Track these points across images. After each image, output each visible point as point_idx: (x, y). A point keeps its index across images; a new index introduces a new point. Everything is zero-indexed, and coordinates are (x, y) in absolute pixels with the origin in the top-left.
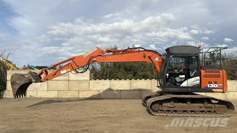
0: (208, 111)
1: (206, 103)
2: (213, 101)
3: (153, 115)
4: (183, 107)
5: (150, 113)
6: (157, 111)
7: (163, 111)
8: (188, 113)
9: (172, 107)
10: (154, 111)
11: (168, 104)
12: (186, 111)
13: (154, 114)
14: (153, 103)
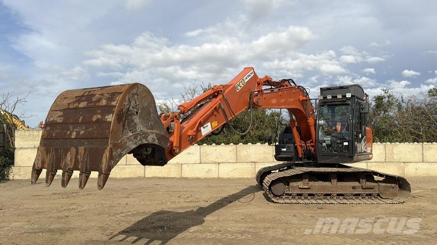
0: (367, 195)
1: (363, 181)
2: (376, 178)
3: (273, 202)
4: (324, 188)
5: (269, 199)
6: (280, 196)
7: (290, 195)
8: (333, 198)
9: (305, 189)
10: (275, 196)
11: (299, 183)
12: (329, 195)
13: (275, 200)
14: (273, 183)
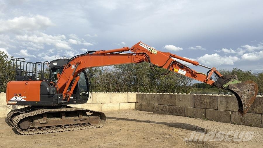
0: (83, 124)
1: (81, 116)
2: (88, 113)
3: (20, 134)
4: (56, 122)
5: (17, 133)
6: (26, 130)
7: (33, 128)
8: (62, 128)
9: (44, 123)
10: (22, 130)
11: (40, 120)
12: (60, 126)
13: (22, 133)
14: (22, 121)
